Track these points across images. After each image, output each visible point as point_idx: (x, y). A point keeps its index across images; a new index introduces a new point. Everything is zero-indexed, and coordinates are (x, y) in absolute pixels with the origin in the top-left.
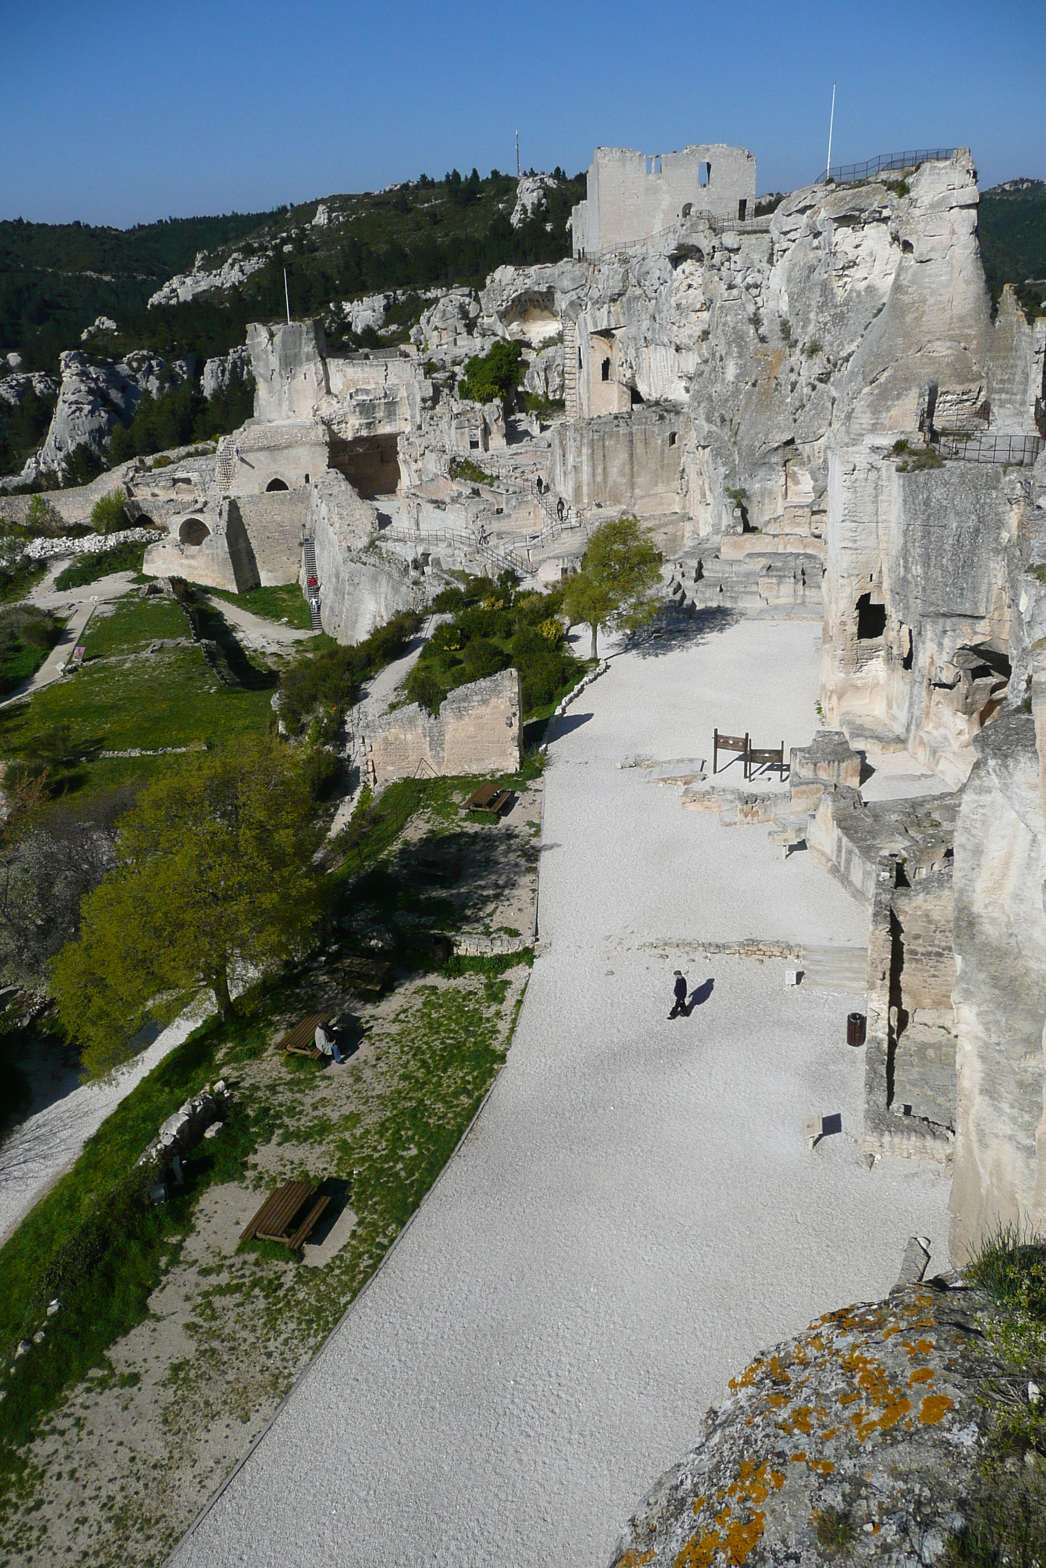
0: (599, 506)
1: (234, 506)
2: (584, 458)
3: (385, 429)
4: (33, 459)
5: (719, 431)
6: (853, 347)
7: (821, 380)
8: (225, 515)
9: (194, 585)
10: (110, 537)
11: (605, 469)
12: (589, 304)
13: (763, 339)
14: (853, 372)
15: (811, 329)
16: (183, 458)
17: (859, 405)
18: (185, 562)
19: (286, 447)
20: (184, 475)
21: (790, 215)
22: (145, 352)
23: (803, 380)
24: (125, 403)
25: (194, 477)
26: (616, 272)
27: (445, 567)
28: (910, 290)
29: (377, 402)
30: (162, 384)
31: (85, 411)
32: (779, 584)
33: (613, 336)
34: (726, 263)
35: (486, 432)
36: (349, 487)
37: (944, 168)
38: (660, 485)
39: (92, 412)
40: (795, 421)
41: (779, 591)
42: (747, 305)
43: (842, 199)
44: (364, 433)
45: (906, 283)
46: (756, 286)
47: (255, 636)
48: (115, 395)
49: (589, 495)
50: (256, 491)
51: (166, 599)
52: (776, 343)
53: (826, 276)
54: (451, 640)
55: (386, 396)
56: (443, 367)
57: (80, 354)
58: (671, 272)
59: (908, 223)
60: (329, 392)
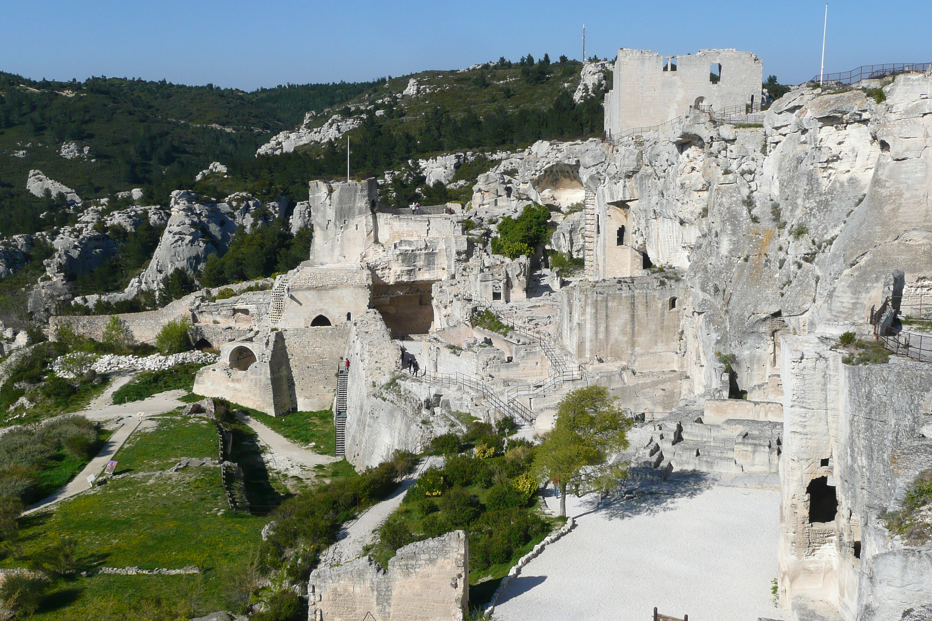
0: (601, 361)
1: (280, 337)
2: (588, 317)
3: (423, 276)
4: (137, 279)
5: (712, 300)
6: (836, 231)
7: (806, 260)
8: (271, 345)
9: (237, 406)
10: (170, 357)
11: (607, 328)
12: (607, 179)
13: (755, 220)
14: (834, 255)
15: (799, 212)
16: (245, 291)
17: (841, 285)
18: (231, 385)
19: (332, 288)
20: (243, 306)
21: (781, 113)
22: (244, 194)
23: (790, 258)
24: (222, 235)
25: (252, 308)
26: (631, 153)
27: (453, 409)
28: (887, 184)
29: (418, 252)
30: (256, 220)
31: (187, 241)
32: (754, 452)
33: (628, 207)
34: (723, 152)
35: (508, 285)
36: (384, 326)
37: (917, 80)
38: (660, 344)
39: (192, 242)
40: (782, 295)
41: (753, 458)
42: (742, 189)
43: (827, 102)
44: (405, 279)
45: (883, 177)
46: (751, 172)
47: (281, 458)
48: (214, 229)
49: (591, 350)
50: (302, 326)
51: (204, 419)
52: (767, 223)
53: (812, 167)
54: (433, 486)
55: (426, 247)
56: (480, 225)
57: (188, 193)
58: (677, 156)
59: (884, 125)
60: (376, 241)
